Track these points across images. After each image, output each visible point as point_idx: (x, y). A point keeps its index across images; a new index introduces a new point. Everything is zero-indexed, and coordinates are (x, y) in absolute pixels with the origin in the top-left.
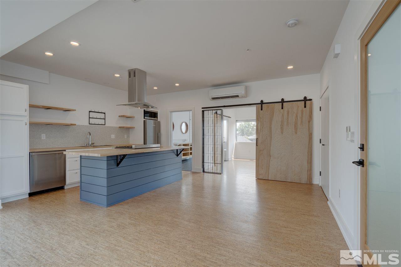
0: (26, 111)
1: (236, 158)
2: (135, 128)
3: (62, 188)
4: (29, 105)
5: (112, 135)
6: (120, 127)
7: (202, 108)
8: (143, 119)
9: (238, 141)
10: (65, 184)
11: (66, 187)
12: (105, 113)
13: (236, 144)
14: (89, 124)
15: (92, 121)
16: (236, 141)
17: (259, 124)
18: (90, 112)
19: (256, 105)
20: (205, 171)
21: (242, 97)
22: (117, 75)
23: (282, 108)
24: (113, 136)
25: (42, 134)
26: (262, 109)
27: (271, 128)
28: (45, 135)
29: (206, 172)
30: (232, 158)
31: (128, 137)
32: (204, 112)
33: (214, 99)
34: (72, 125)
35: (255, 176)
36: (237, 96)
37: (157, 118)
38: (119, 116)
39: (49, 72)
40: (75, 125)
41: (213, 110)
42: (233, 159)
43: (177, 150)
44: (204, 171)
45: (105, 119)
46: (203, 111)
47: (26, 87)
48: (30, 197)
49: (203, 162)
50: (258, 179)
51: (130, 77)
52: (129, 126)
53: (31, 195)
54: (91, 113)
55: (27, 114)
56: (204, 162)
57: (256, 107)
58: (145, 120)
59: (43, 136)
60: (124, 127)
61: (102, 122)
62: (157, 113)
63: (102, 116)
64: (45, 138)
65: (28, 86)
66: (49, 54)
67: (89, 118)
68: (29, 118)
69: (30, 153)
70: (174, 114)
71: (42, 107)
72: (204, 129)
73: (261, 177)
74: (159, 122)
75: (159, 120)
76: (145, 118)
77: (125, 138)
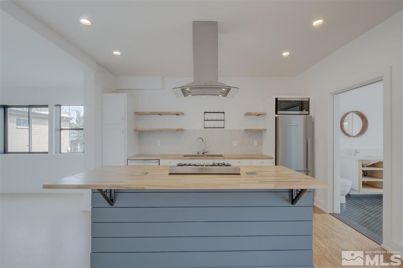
2: (266, 130)
5: (233, 142)
6: (246, 130)
12: (224, 113)
14: (204, 128)
25: (158, 141)
34: (178, 130)
38: (245, 114)
39: (163, 77)
40: (183, 130)
45: (224, 120)
47: (124, 96)
54: (206, 114)
55: (124, 121)
58: (277, 116)
60: (254, 130)
64: (160, 145)
65: (126, 94)
67: (205, 120)
69: (128, 160)
76: (279, 112)
77: (255, 145)
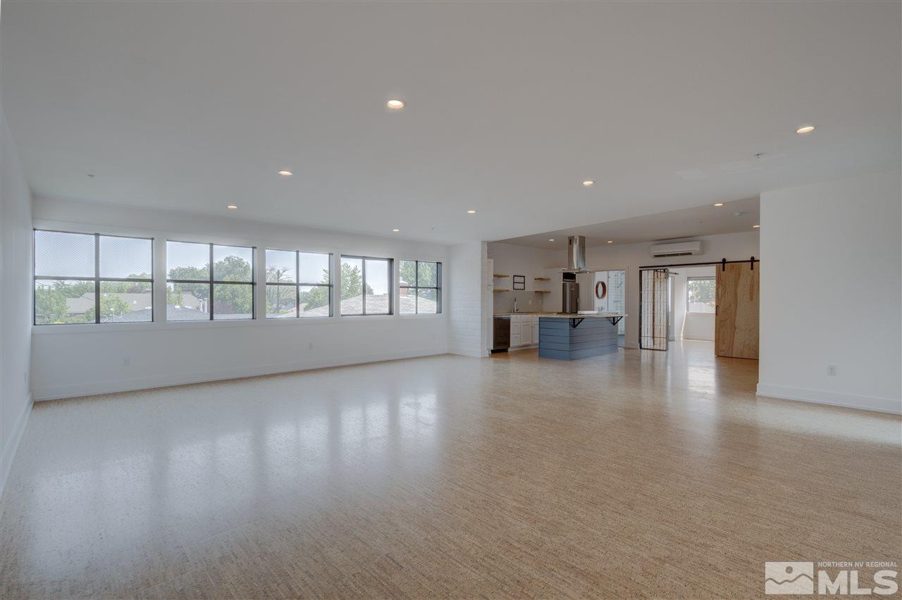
0: (492, 281)
1: (686, 338)
2: (550, 292)
7: (640, 268)
8: (562, 282)
9: (691, 311)
10: (509, 347)
11: (509, 350)
13: (687, 315)
14: (514, 289)
15: (516, 287)
16: (688, 310)
17: (720, 289)
18: (514, 276)
19: (715, 265)
20: (643, 347)
21: (697, 255)
22: (552, 240)
23: (752, 269)
24: (530, 302)
26: (724, 270)
27: (736, 294)
29: (645, 349)
30: (680, 337)
31: (542, 303)
33: (656, 256)
34: (507, 291)
36: (691, 254)
37: (575, 280)
41: (654, 270)
42: (682, 339)
43: (614, 318)
44: (641, 348)
45: (525, 283)
46: (641, 271)
47: (492, 261)
49: (640, 335)
50: (719, 357)
52: (542, 290)
57: (715, 267)
58: (564, 283)
60: (540, 292)
61: (522, 287)
62: (576, 274)
63: (522, 280)
67: (514, 283)
70: (597, 273)
73: (722, 354)
74: (578, 285)
75: (577, 283)
76: (565, 280)
77: (540, 304)
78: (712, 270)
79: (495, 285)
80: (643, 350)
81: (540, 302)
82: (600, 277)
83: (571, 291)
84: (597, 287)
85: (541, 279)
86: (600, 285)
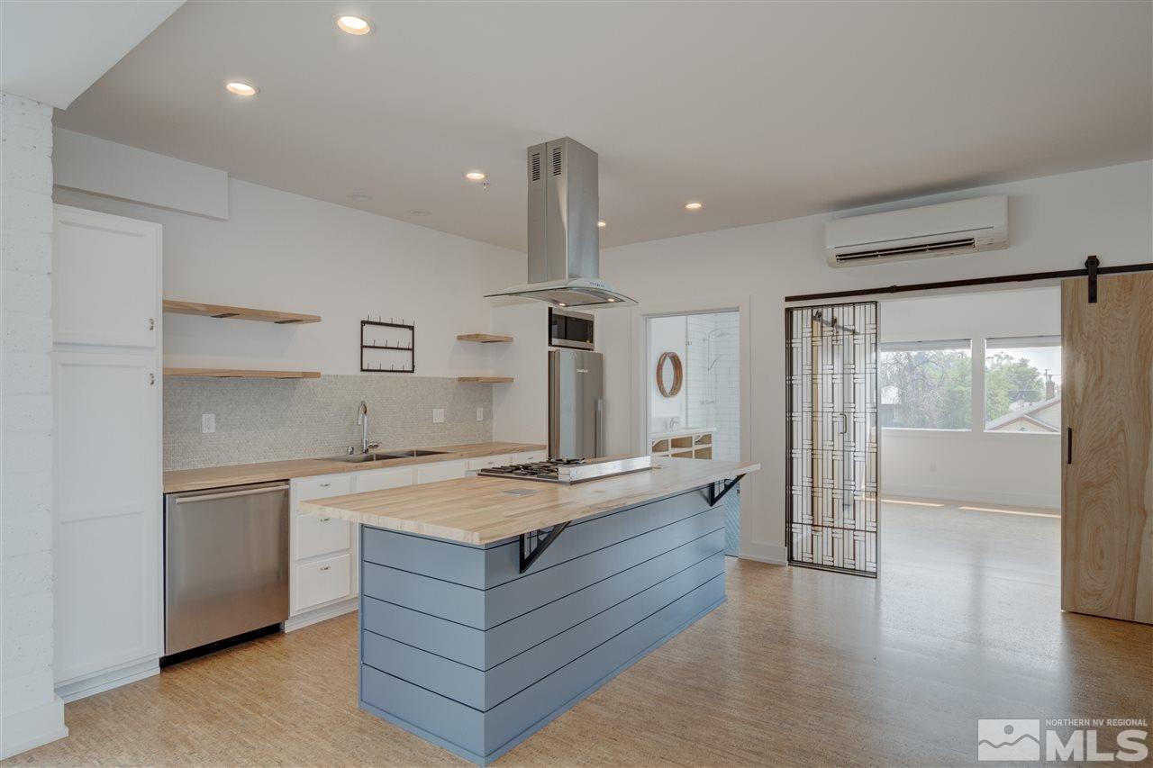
0: (152, 328)
2: (512, 380)
3: (274, 631)
4: (164, 302)
5: (435, 411)
6: (461, 380)
7: (788, 299)
8: (547, 348)
10: (286, 615)
11: (289, 627)
12: (412, 328)
14: (362, 370)
15: (372, 359)
18: (363, 323)
19: (1059, 280)
20: (796, 558)
21: (991, 246)
22: (476, 176)
24: (439, 416)
25: (204, 416)
26: (1093, 299)
27: (1146, 383)
28: (214, 415)
29: (802, 564)
31: (488, 415)
32: (791, 313)
33: (844, 258)
34: (306, 375)
35: (1059, 596)
36: (967, 243)
37: (592, 341)
38: (460, 338)
39: (229, 176)
40: (317, 375)
41: (854, 304)
44: (791, 559)
45: (412, 350)
46: (789, 312)
47: (150, 232)
48: (164, 674)
49: (789, 521)
50: (1075, 613)
51: (536, 174)
52: (490, 373)
53: (168, 663)
54: (366, 327)
55: (155, 339)
56: (792, 522)
57: (1060, 287)
58: (553, 349)
59: (209, 423)
60: (477, 379)
61: (402, 360)
62: (592, 322)
63: (403, 338)
64: (213, 430)
65: (159, 227)
66: (242, 89)
67: (363, 346)
68: (165, 352)
69: (165, 495)
70: (656, 323)
71: (204, 309)
72: (791, 385)
74: (600, 356)
75: (597, 350)
76: (555, 341)
77: (478, 419)
78: (1049, 298)
79: (166, 351)
80: (797, 571)
81: (480, 412)
82: (665, 335)
83: (581, 379)
84: (660, 368)
85: (487, 341)
86: (668, 365)
